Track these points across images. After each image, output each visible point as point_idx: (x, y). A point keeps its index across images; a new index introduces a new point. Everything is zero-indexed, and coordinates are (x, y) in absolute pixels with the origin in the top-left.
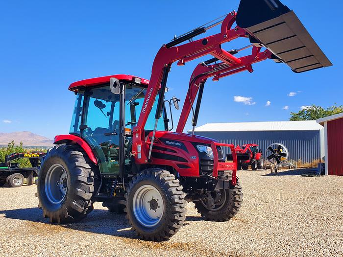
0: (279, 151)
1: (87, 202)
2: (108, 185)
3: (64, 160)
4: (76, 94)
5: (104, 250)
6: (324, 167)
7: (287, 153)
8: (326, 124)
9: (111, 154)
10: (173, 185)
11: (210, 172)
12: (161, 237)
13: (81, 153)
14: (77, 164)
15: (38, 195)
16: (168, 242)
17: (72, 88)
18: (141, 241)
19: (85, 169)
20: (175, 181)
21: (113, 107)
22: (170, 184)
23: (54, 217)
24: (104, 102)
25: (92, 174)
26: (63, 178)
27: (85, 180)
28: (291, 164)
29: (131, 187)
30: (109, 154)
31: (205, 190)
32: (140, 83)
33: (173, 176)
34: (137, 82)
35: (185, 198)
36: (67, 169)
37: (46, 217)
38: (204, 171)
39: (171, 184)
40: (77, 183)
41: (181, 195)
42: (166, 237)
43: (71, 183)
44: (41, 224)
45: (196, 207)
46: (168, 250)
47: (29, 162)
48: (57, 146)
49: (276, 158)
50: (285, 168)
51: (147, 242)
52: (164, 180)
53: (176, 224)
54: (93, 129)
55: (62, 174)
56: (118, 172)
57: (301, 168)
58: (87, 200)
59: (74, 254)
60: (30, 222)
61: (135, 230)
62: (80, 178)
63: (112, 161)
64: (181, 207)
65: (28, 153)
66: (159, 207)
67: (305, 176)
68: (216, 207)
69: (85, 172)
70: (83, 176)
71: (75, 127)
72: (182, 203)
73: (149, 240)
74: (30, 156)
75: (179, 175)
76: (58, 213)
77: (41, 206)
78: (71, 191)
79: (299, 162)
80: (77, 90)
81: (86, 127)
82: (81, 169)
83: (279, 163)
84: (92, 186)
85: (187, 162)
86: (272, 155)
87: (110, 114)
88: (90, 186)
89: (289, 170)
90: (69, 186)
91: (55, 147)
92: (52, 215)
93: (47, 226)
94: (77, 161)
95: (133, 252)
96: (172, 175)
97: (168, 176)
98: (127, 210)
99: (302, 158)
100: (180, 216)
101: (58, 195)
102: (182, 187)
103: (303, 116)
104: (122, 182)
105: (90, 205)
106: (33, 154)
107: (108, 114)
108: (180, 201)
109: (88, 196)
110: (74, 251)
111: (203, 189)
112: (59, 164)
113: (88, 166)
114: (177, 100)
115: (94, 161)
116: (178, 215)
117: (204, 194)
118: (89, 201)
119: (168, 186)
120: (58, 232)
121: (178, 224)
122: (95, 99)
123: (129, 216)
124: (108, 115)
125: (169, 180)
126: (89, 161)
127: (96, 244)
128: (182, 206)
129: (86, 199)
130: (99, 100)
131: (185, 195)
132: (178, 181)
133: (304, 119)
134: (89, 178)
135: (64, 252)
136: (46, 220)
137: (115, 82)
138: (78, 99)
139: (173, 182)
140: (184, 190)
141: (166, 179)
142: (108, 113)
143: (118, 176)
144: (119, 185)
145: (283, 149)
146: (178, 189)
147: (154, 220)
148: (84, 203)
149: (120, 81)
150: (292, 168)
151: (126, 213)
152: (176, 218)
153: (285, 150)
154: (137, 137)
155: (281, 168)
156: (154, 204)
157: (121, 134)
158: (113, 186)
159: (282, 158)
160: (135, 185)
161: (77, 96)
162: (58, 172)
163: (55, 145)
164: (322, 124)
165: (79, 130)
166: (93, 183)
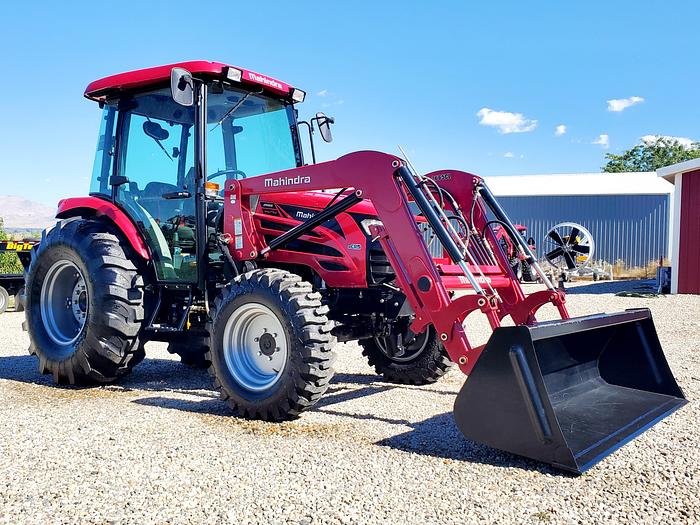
0: (572, 240)
1: (131, 341)
2: (174, 306)
3: (78, 252)
4: (101, 106)
5: (159, 436)
6: (670, 277)
7: (591, 245)
8: (679, 180)
9: (180, 239)
10: (308, 303)
11: (390, 278)
12: (281, 412)
13: (113, 238)
14: (106, 260)
15: (27, 328)
16: (296, 422)
17: (92, 93)
18: (240, 420)
19: (123, 272)
20: (311, 296)
21: (185, 135)
22: (299, 302)
23: (62, 373)
24: (164, 125)
25: (140, 281)
26: (78, 292)
27: (124, 294)
28: (600, 270)
29: (219, 308)
30: (177, 239)
31: (378, 316)
32: (239, 80)
33: (308, 286)
34: (234, 79)
35: (334, 332)
36: (85, 272)
37: (46, 371)
38: (376, 276)
39: (302, 302)
40: (108, 301)
41: (324, 324)
42: (292, 412)
43: (95, 300)
44: (36, 386)
45: (364, 354)
46: (294, 437)
47: (19, 262)
48: (64, 223)
49: (566, 256)
50: (585, 279)
51: (252, 422)
52: (287, 294)
53: (313, 384)
54: (142, 187)
55: (77, 281)
56: (194, 278)
57: (622, 278)
58: (130, 338)
59: (97, 442)
60: (14, 382)
61: (228, 397)
62: (113, 290)
63: (184, 255)
64: (322, 350)
65: (14, 242)
66: (278, 350)
67: (625, 295)
68: (408, 353)
69: (124, 277)
70: (120, 286)
71: (102, 179)
72: (327, 342)
73: (258, 417)
74: (19, 249)
75: (324, 286)
76: (69, 364)
77: (34, 349)
78: (96, 318)
79: (619, 265)
80: (104, 97)
81: (124, 180)
82: (115, 270)
83: (571, 266)
84: (140, 306)
85: (341, 255)
86: (558, 249)
87: (180, 153)
88: (136, 307)
89: (593, 282)
90: (91, 306)
91: (59, 223)
92: (56, 367)
93: (47, 390)
94: (107, 254)
95: (219, 441)
96: (307, 283)
97: (296, 285)
98: (211, 356)
99: (624, 257)
100: (321, 368)
101: (69, 326)
102: (326, 309)
103: (634, 163)
104: (204, 299)
105: (136, 347)
106: (26, 245)
107: (176, 152)
108: (321, 338)
109: (131, 329)
110: (97, 438)
111: (374, 314)
112: (69, 260)
113: (129, 265)
114: (328, 121)
115: (144, 254)
116: (316, 365)
117: (377, 324)
118: (134, 338)
119: (295, 306)
120: (69, 401)
121: (317, 385)
122: (145, 119)
123: (215, 369)
124: (175, 155)
125: (299, 293)
126: (132, 254)
127: (144, 425)
128: (326, 348)
129: (128, 334)
130: (153, 120)
131: (331, 325)
132: (318, 295)
133: (637, 168)
134: (133, 291)
135: (76, 439)
136: (45, 378)
137: (182, 79)
138: (106, 118)
139: (308, 298)
140: (330, 316)
141: (291, 290)
142: (175, 150)
143: (194, 286)
144: (198, 305)
145: (582, 236)
146: (318, 311)
147: (268, 377)
148: (125, 343)
149: (194, 75)
150: (601, 279)
151: (209, 363)
152: (312, 371)
153: (587, 239)
154: (233, 202)
155: (576, 279)
156: (267, 344)
157: (198, 196)
158: (185, 308)
159: (579, 257)
160: (228, 304)
161: (104, 112)
162: (69, 278)
163: (59, 220)
164: (671, 179)
165: (110, 187)
166: (141, 301)
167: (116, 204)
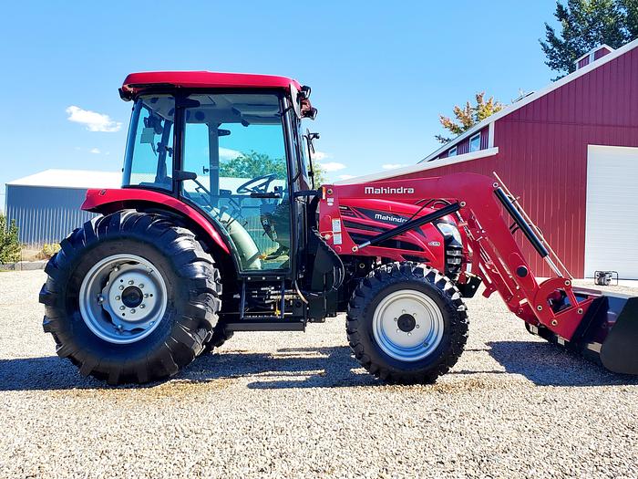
13: (189, 232)
14: (197, 254)
19: (208, 266)
26: (122, 287)
27: (214, 287)
38: (451, 266)
40: (201, 294)
62: (208, 284)
66: (418, 327)
69: (210, 270)
82: (203, 264)
88: (218, 300)
112: (134, 254)
115: (226, 248)
143: (286, 277)
148: (207, 335)
154: (330, 204)
156: (408, 323)
167: (182, 199)
